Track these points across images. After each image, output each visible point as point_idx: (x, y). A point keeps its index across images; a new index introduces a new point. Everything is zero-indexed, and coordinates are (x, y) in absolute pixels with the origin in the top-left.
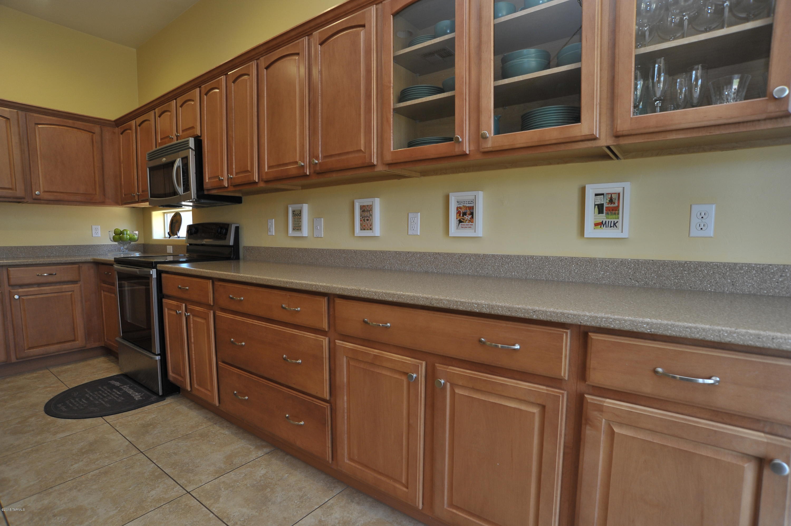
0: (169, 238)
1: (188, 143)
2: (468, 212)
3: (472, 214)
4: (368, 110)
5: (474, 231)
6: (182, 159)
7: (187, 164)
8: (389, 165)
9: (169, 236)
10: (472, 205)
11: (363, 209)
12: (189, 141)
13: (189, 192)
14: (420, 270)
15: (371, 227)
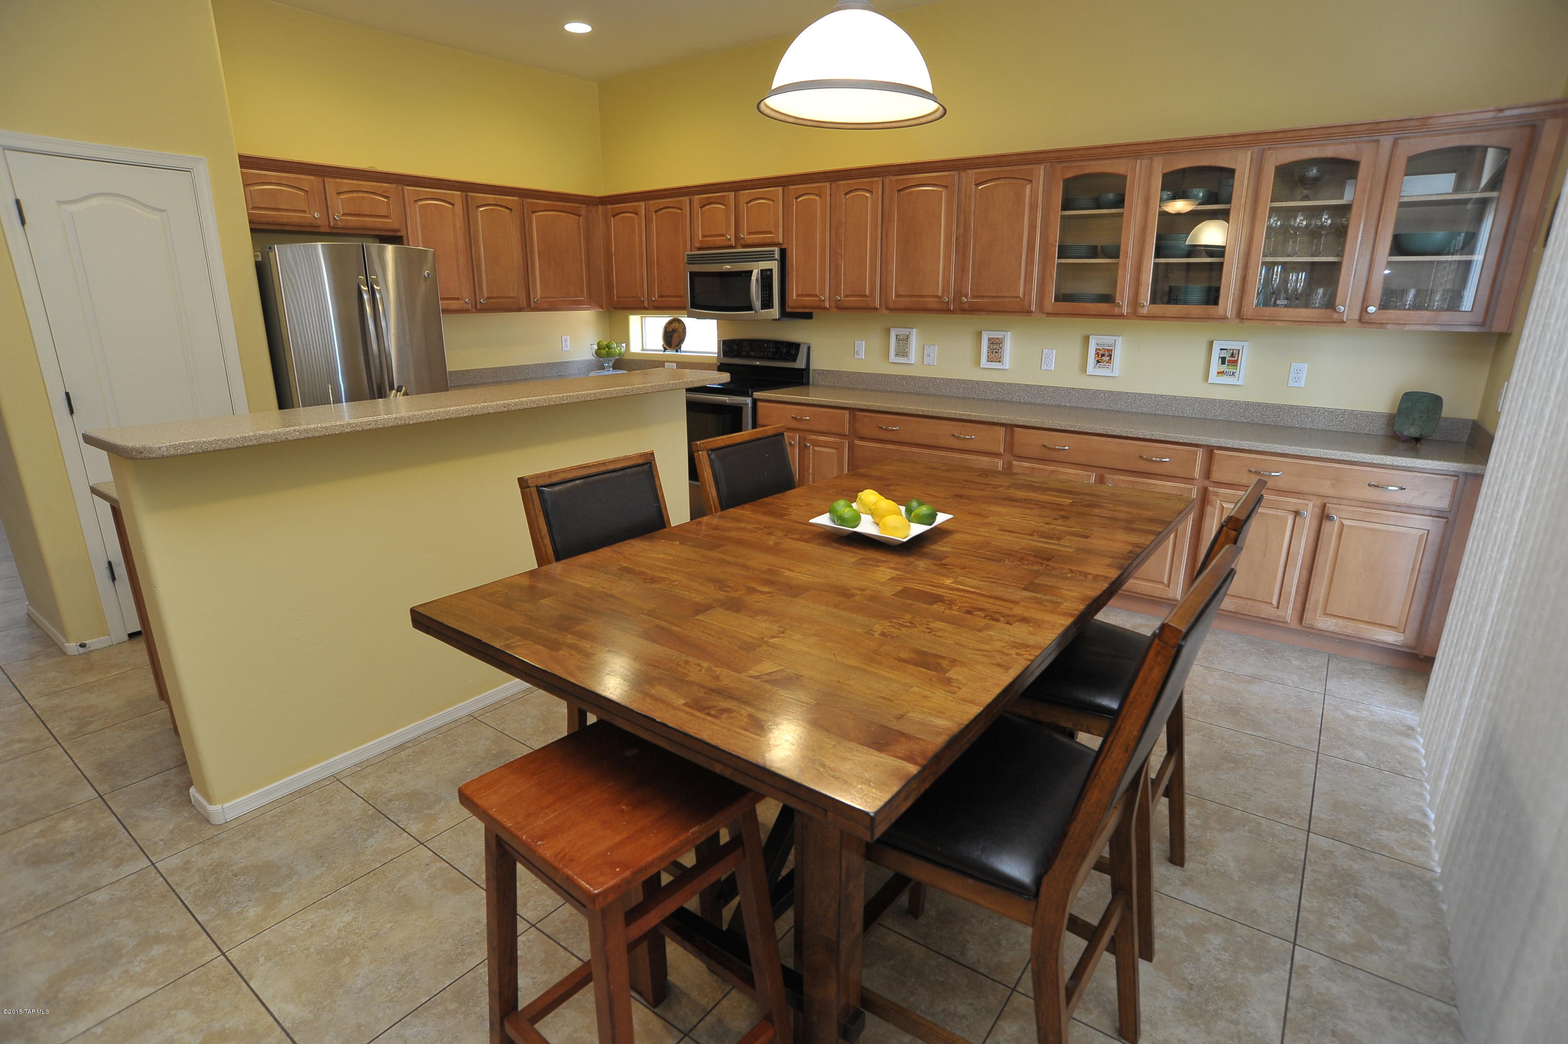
0: (664, 351)
1: (774, 254)
2: (1107, 354)
3: (1110, 356)
4: (1030, 261)
5: (1111, 371)
6: (762, 271)
7: (770, 277)
8: (1049, 314)
9: (663, 349)
10: (1111, 348)
11: (992, 342)
12: (774, 251)
13: (772, 310)
14: (1052, 402)
15: (1000, 360)
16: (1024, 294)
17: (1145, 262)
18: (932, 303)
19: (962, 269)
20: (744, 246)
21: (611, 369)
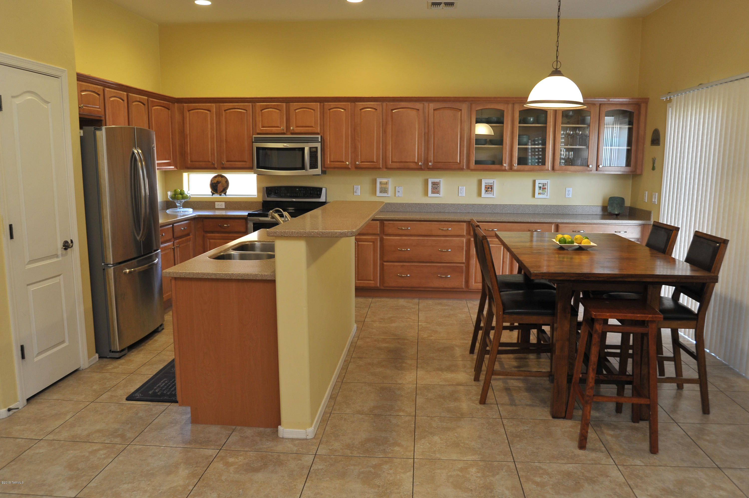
1: (318, 139)
2: (490, 187)
3: (492, 188)
4: (462, 146)
5: (493, 195)
6: (310, 148)
7: (317, 152)
8: (472, 170)
9: (211, 194)
10: (492, 185)
11: (434, 184)
12: (318, 137)
13: (317, 169)
14: (465, 211)
15: (438, 192)
16: (460, 161)
17: (514, 147)
18: (413, 165)
19: (427, 149)
20: (292, 134)
21: (182, 207)
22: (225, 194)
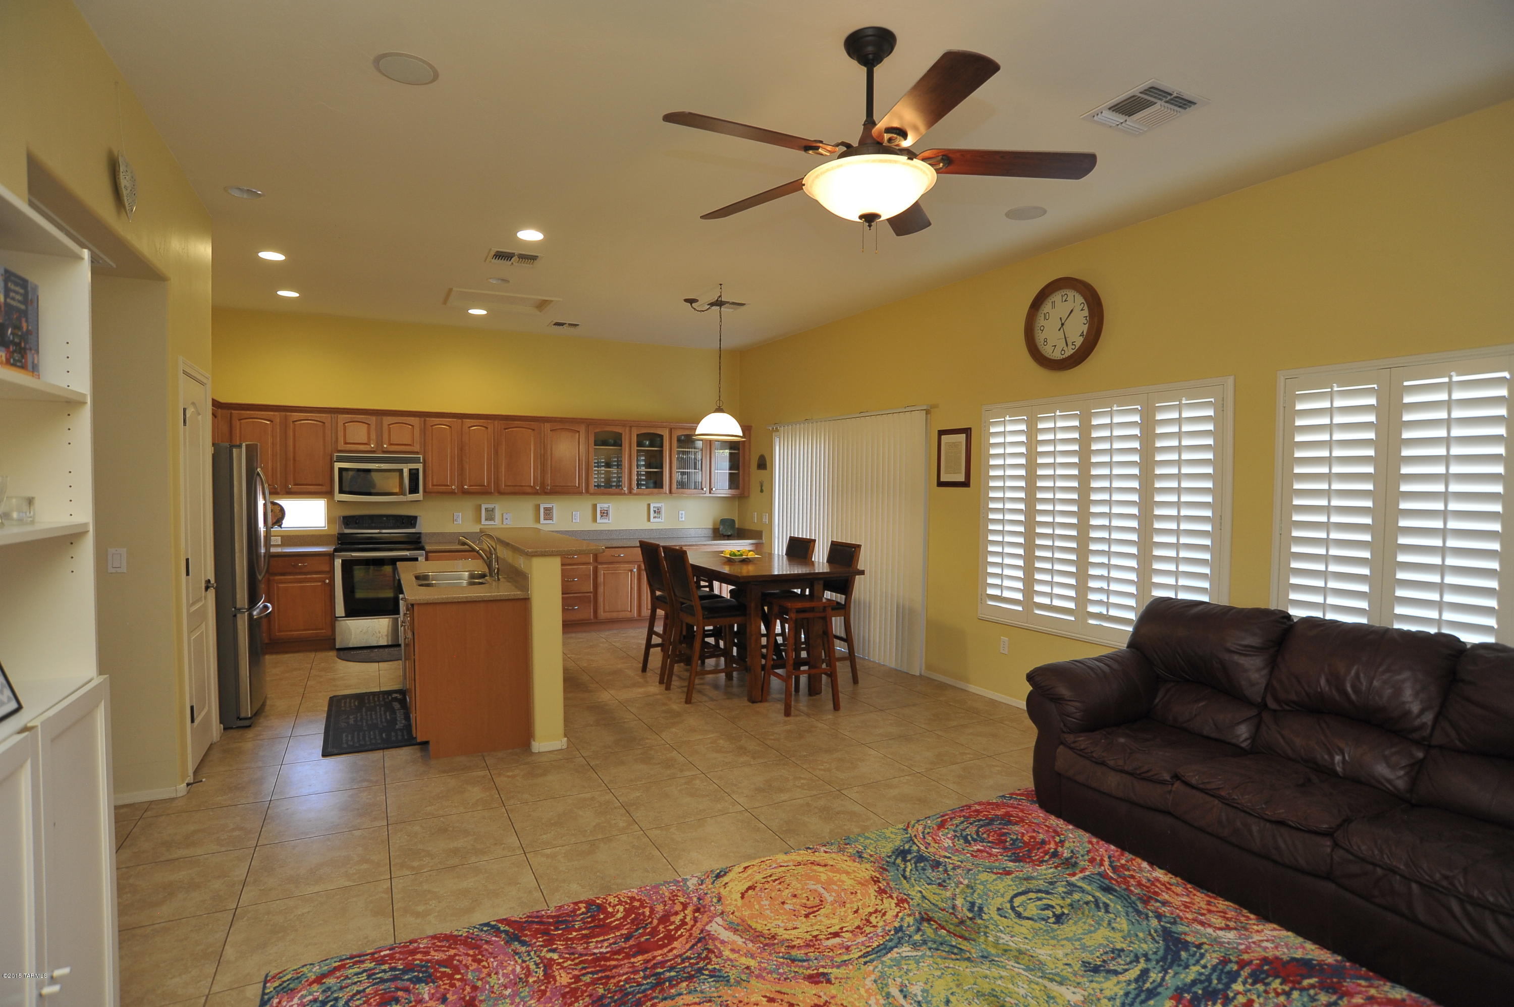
1: (420, 459)
2: (605, 512)
4: (580, 469)
5: (608, 520)
6: (410, 470)
7: (417, 474)
8: (591, 494)
10: (607, 509)
11: (546, 509)
13: (417, 494)
15: (551, 519)
16: (579, 485)
17: (633, 471)
18: (529, 490)
19: (543, 472)
20: (384, 452)
22: (280, 526)
